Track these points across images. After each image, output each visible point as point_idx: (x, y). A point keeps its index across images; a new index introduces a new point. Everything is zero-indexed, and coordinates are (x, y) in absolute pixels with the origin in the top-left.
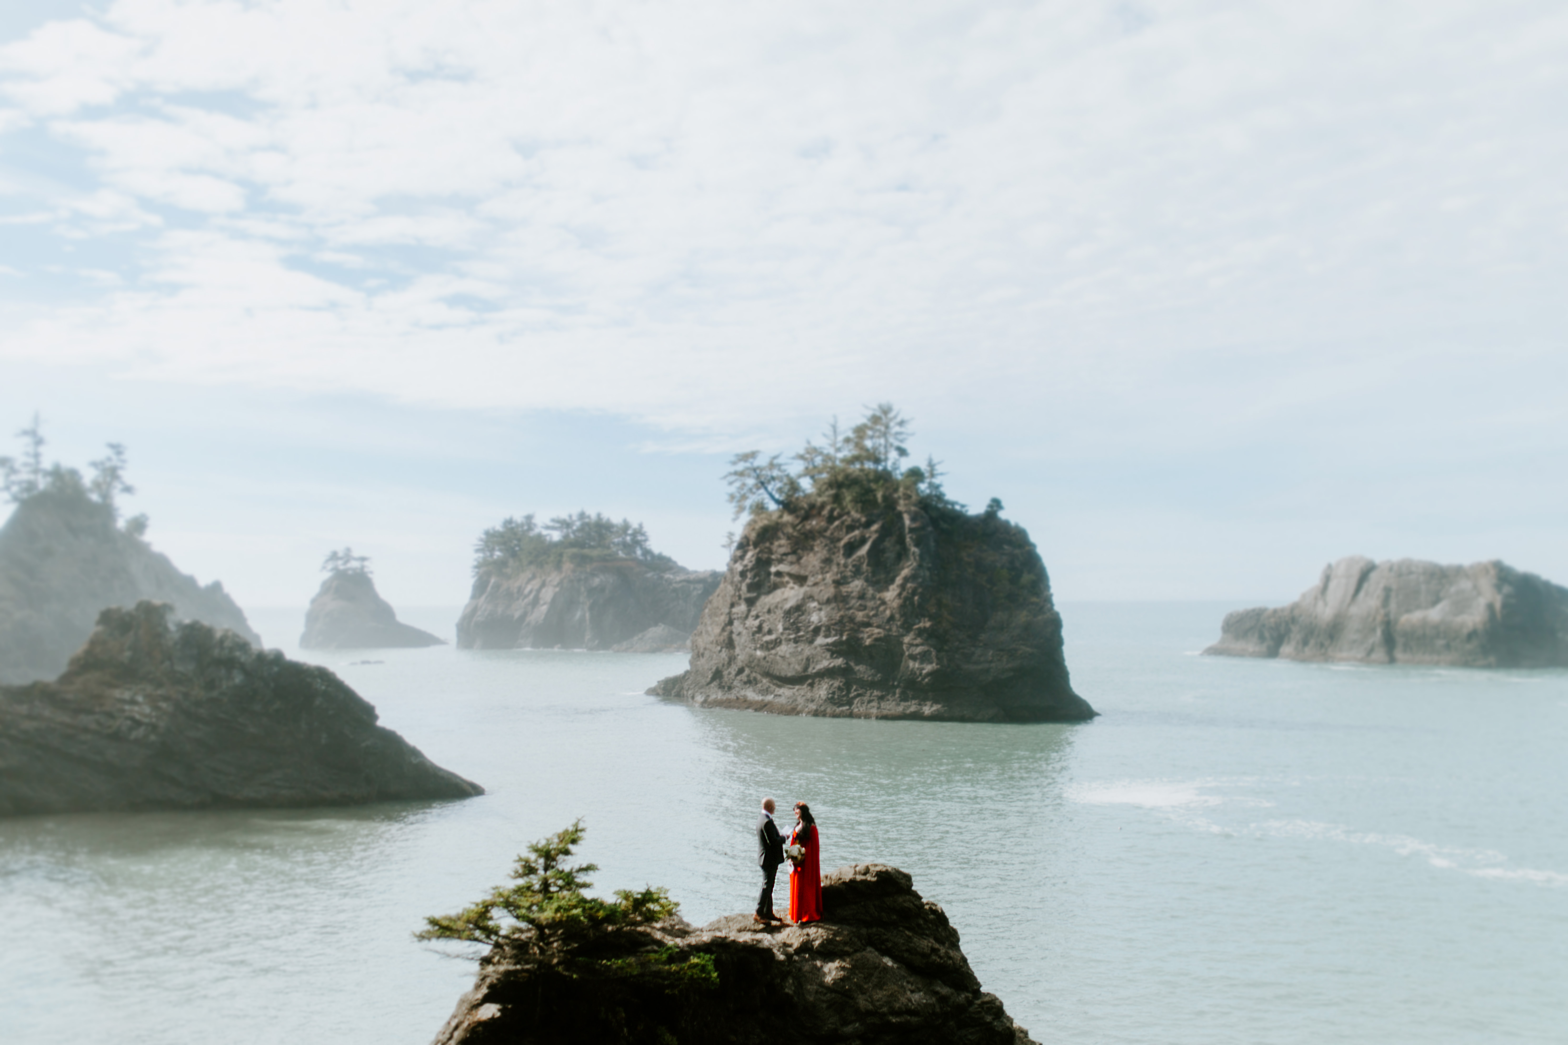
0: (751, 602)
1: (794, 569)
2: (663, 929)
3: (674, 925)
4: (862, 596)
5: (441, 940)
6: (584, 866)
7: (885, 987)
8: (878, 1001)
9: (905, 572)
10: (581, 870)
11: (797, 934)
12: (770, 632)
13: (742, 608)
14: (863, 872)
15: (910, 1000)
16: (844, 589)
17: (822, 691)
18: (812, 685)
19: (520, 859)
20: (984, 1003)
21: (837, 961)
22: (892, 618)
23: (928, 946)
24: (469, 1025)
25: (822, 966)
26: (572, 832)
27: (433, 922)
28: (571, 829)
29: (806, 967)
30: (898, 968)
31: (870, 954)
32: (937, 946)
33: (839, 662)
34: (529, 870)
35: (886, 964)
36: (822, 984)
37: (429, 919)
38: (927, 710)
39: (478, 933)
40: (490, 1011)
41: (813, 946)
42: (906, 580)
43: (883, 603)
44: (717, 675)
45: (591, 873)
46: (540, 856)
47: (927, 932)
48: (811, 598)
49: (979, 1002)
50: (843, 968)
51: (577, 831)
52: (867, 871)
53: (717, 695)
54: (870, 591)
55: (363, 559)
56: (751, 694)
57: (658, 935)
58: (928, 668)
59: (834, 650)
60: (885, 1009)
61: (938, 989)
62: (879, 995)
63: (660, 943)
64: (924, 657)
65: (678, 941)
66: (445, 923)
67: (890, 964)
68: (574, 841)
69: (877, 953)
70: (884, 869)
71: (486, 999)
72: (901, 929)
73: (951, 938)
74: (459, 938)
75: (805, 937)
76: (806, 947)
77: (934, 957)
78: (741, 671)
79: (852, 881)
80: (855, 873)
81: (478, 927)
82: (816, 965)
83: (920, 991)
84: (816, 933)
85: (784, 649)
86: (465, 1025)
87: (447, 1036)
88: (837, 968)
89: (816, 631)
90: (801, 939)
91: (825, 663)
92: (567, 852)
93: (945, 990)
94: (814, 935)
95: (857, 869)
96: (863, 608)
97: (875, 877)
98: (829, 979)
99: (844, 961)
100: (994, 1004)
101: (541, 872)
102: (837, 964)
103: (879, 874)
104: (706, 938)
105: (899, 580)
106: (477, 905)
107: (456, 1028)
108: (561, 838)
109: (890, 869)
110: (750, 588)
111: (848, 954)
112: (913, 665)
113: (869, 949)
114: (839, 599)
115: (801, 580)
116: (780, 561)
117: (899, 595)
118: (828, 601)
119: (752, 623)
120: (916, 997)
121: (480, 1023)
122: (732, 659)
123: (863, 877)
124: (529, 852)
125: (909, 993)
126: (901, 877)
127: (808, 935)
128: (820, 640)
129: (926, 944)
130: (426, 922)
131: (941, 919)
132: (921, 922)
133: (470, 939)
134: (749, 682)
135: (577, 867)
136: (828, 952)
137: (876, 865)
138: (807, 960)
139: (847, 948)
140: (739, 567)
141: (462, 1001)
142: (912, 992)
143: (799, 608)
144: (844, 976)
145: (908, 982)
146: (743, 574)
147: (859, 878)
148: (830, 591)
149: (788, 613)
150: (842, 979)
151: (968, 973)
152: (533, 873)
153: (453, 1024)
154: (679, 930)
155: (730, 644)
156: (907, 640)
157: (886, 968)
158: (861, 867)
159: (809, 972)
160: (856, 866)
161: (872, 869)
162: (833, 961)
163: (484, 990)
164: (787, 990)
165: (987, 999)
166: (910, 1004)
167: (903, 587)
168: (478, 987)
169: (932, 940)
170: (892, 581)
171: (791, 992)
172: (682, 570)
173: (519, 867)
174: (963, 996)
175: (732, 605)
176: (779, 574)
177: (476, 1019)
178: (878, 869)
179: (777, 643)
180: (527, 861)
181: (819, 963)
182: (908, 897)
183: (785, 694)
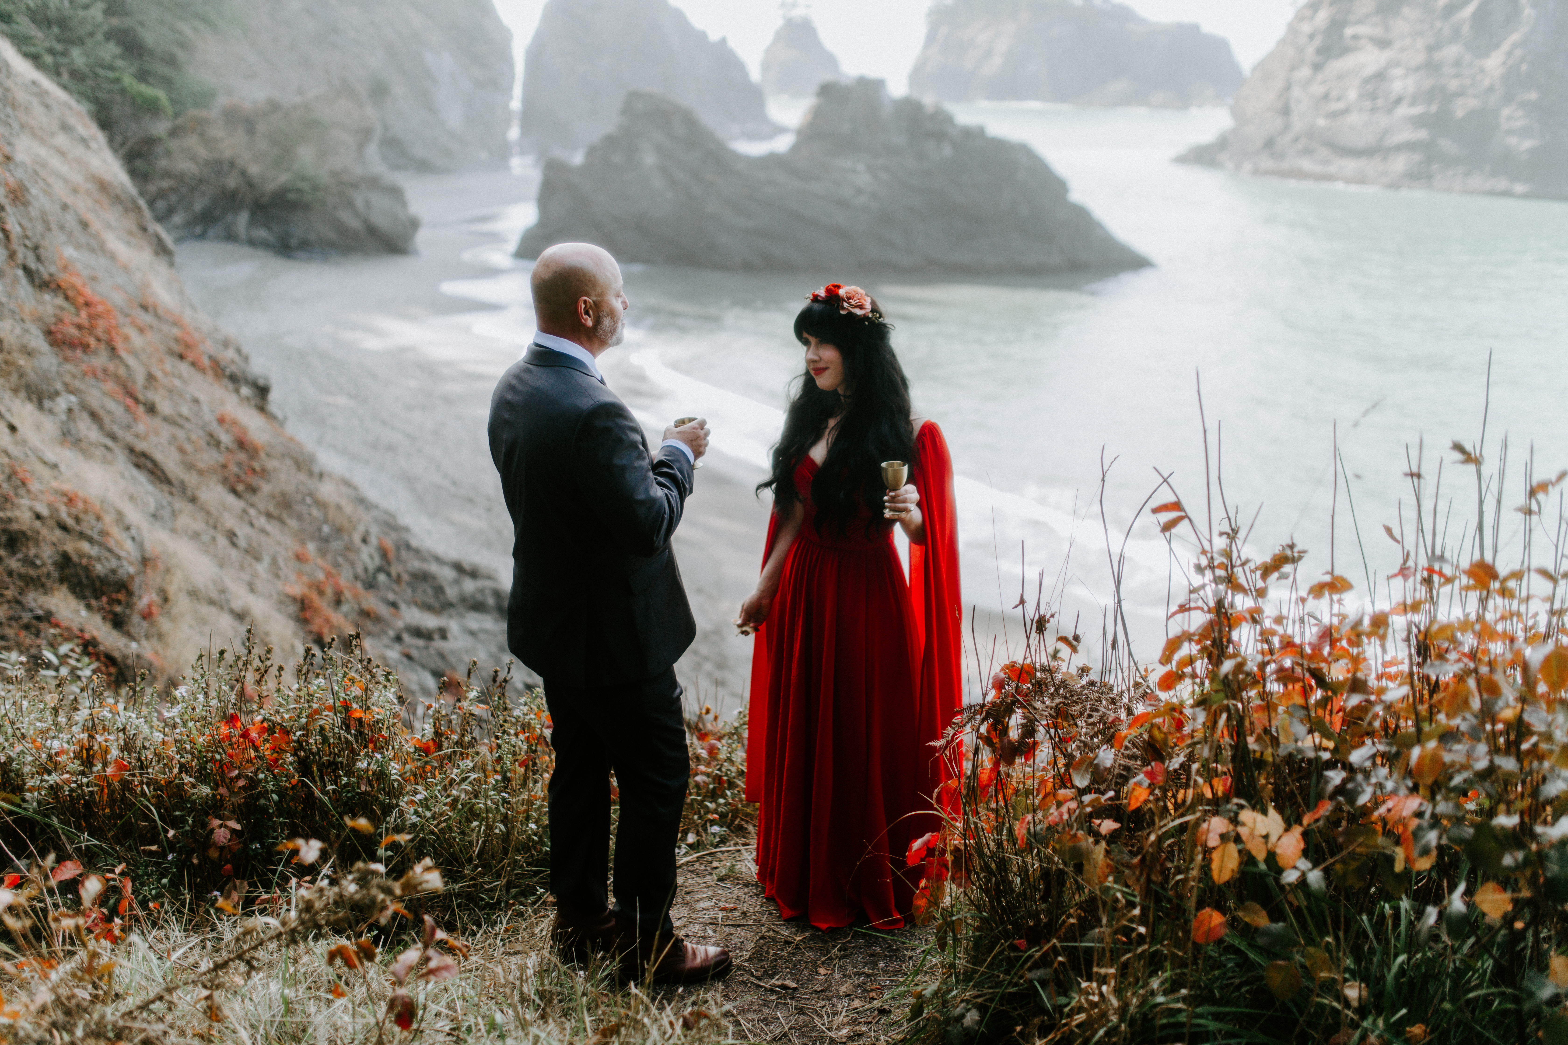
0: (1317, 67)
1: (1378, 32)
4: (1457, 63)
9: (1515, 37)
12: (1338, 99)
13: (1305, 72)
16: (1438, 56)
17: (1399, 164)
18: (1385, 159)
22: (1491, 89)
33: (1422, 134)
38: (1519, 188)
42: (1515, 46)
43: (1482, 70)
44: (1269, 144)
48: (1397, 64)
53: (1267, 163)
54: (1468, 58)
56: (1306, 164)
58: (1527, 144)
59: (1418, 122)
64: (1524, 132)
78: (1296, 139)
85: (1354, 118)
89: (1398, 101)
91: (1406, 135)
96: (1457, 76)
105: (1506, 46)
110: (1320, 51)
112: (1513, 141)
114: (1431, 67)
115: (1383, 43)
116: (1360, 22)
117: (1504, 63)
118: (1418, 69)
119: (1318, 89)
122: (1287, 127)
128: (1403, 111)
134: (1307, 152)
140: (1306, 28)
143: (1381, 76)
146: (1311, 37)
148: (1420, 57)
149: (1367, 81)
155: (1286, 111)
156: (1506, 112)
167: (1509, 54)
170: (1497, 46)
175: (1293, 69)
176: (1355, 37)
179: (1346, 111)
183: (1350, 165)
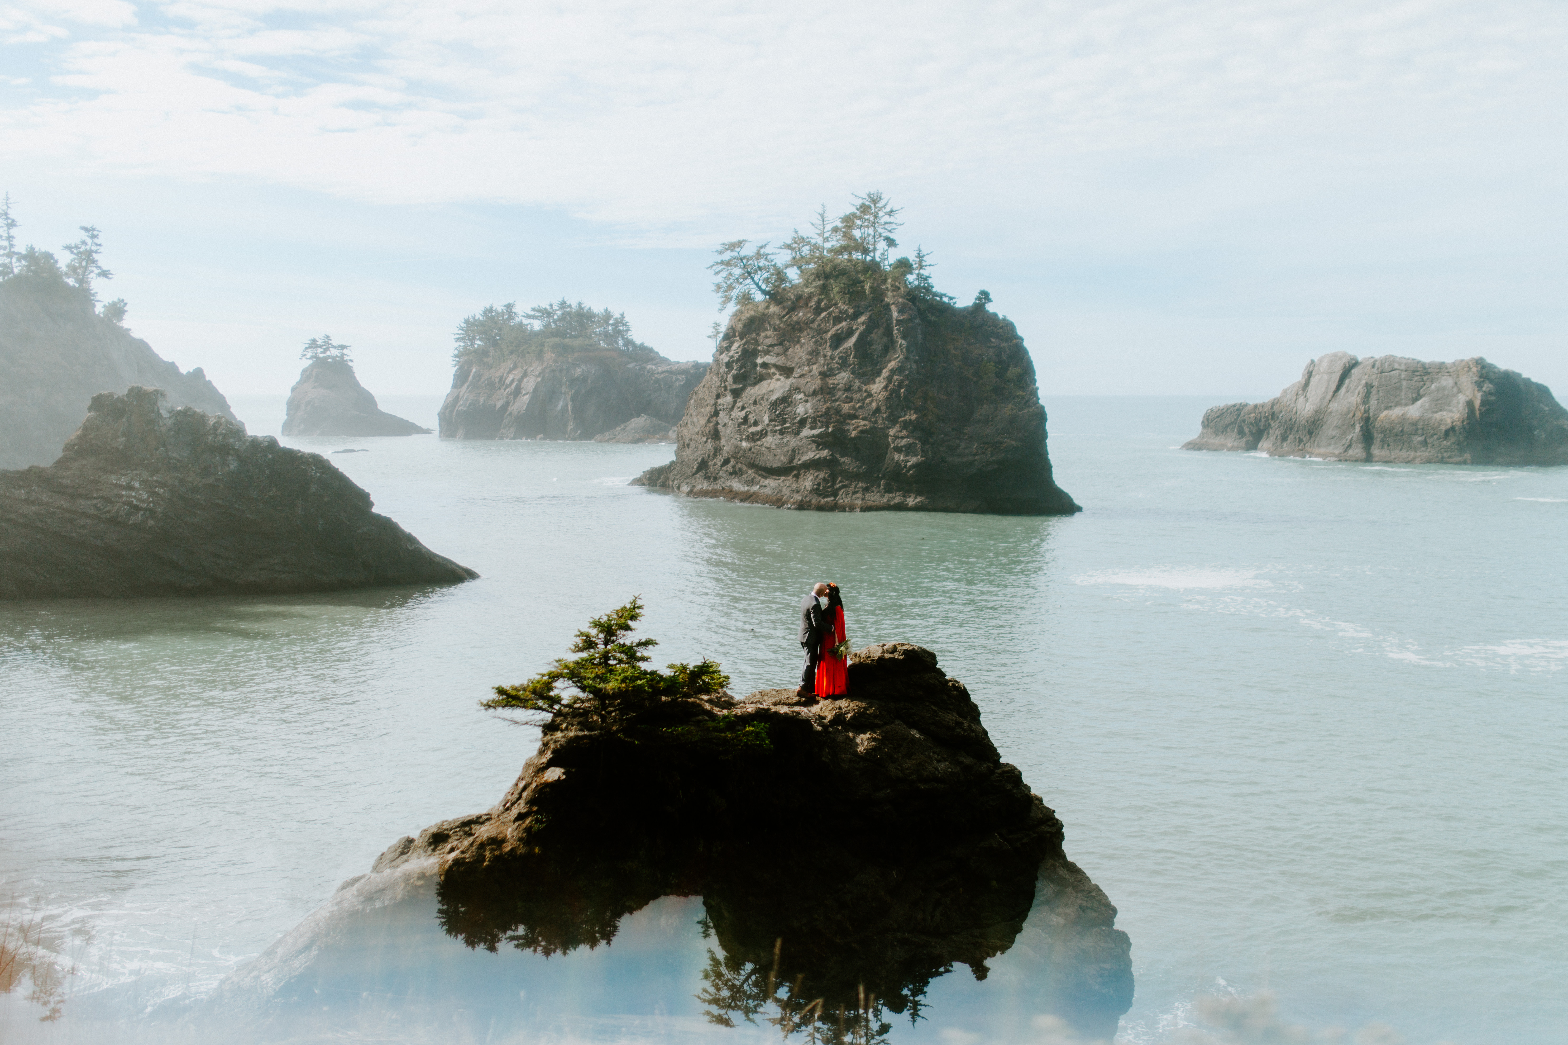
0: (737, 394)
1: (781, 361)
2: (710, 701)
3: (720, 698)
4: (848, 388)
5: (506, 708)
6: (643, 640)
7: (913, 757)
8: (908, 769)
9: (892, 365)
10: (640, 644)
11: (830, 708)
12: (756, 423)
13: (729, 398)
14: (890, 650)
15: (937, 769)
16: (831, 381)
17: (808, 482)
18: (797, 476)
19: (582, 634)
20: (1004, 772)
21: (869, 733)
22: (878, 410)
23: (952, 720)
24: (537, 786)
25: (854, 737)
26: (630, 609)
27: (501, 691)
28: (628, 606)
29: (840, 738)
30: (924, 739)
31: (899, 726)
32: (960, 720)
33: (825, 453)
34: (589, 644)
35: (913, 736)
36: (855, 753)
37: (497, 689)
38: (911, 501)
39: (540, 703)
40: (554, 774)
41: (845, 719)
42: (893, 372)
43: (870, 395)
44: (703, 465)
45: (650, 647)
46: (601, 632)
47: (951, 707)
48: (798, 389)
49: (999, 771)
50: (874, 739)
51: (634, 608)
52: (894, 650)
53: (703, 485)
54: (857, 383)
55: (343, 347)
56: (736, 485)
57: (707, 706)
58: (913, 460)
59: (820, 442)
60: (914, 777)
61: (962, 759)
62: (908, 764)
63: (710, 713)
64: (909, 450)
65: (725, 712)
66: (514, 693)
67: (917, 736)
68: (633, 618)
69: (905, 726)
70: (911, 648)
71: (551, 764)
72: (927, 703)
73: (974, 712)
74: (525, 707)
75: (838, 710)
76: (839, 719)
77: (958, 730)
78: (726, 462)
79: (881, 659)
80: (883, 652)
81: (542, 697)
82: (849, 736)
83: (946, 761)
84: (847, 707)
85: (770, 440)
86: (534, 785)
87: (516, 796)
88: (868, 739)
89: (802, 422)
90: (834, 712)
91: (811, 455)
92: (628, 628)
93: (968, 761)
94: (846, 709)
95: (885, 648)
96: (850, 400)
97: (902, 655)
98: (861, 749)
99: (875, 733)
100: (1014, 773)
101: (601, 647)
102: (868, 735)
103: (906, 652)
104: (751, 709)
105: (885, 373)
106: (543, 675)
107: (525, 788)
108: (620, 615)
109: (916, 648)
110: (736, 379)
111: (878, 726)
112: (899, 457)
113: (897, 722)
114: (825, 391)
115: (787, 371)
116: (767, 352)
117: (886, 387)
118: (815, 393)
119: (739, 414)
120: (942, 766)
121: (547, 785)
122: (717, 450)
123: (891, 656)
124: (590, 627)
125: (935, 762)
126: (926, 655)
127: (840, 708)
128: (806, 432)
129: (951, 717)
130: (495, 691)
131: (962, 694)
132: (945, 697)
133: (535, 709)
134: (735, 473)
135: (636, 641)
136: (860, 723)
137: (903, 645)
138: (840, 732)
139: (877, 721)
140: (725, 358)
141: (528, 765)
142: (938, 761)
143: (785, 400)
144: (876, 746)
145: (934, 753)
146: (729, 365)
147: (887, 656)
148: (816, 383)
149: (774, 404)
150: (874, 749)
151: (989, 745)
152: (592, 648)
153: (522, 785)
154: (724, 701)
155: (716, 435)
156: (892, 432)
157: (913, 739)
158: (889, 645)
159: (843, 743)
160: (884, 645)
161: (899, 647)
162: (865, 733)
163: (549, 755)
164: (823, 759)
165: (1006, 769)
166: (937, 773)
167: (889, 379)
168: (541, 752)
169: (955, 714)
170: (879, 373)
171: (827, 761)
172: (665, 360)
173: (579, 641)
174: (985, 766)
175: (718, 396)
176: (765, 365)
177: (543, 781)
178: (905, 647)
179: (763, 434)
180: (588, 636)
181: (851, 735)
182: (933, 674)
183: (771, 485)
